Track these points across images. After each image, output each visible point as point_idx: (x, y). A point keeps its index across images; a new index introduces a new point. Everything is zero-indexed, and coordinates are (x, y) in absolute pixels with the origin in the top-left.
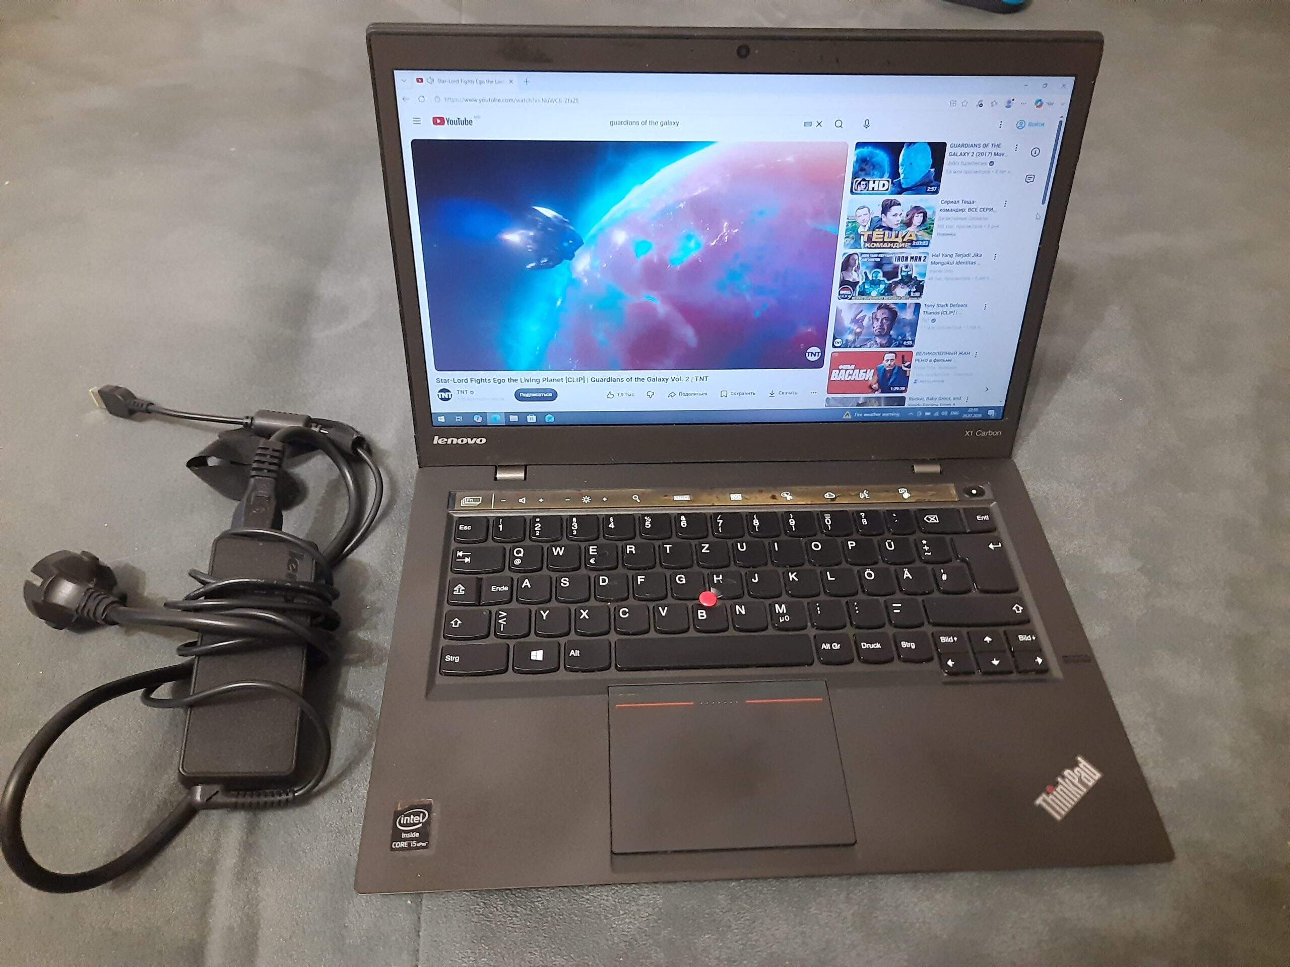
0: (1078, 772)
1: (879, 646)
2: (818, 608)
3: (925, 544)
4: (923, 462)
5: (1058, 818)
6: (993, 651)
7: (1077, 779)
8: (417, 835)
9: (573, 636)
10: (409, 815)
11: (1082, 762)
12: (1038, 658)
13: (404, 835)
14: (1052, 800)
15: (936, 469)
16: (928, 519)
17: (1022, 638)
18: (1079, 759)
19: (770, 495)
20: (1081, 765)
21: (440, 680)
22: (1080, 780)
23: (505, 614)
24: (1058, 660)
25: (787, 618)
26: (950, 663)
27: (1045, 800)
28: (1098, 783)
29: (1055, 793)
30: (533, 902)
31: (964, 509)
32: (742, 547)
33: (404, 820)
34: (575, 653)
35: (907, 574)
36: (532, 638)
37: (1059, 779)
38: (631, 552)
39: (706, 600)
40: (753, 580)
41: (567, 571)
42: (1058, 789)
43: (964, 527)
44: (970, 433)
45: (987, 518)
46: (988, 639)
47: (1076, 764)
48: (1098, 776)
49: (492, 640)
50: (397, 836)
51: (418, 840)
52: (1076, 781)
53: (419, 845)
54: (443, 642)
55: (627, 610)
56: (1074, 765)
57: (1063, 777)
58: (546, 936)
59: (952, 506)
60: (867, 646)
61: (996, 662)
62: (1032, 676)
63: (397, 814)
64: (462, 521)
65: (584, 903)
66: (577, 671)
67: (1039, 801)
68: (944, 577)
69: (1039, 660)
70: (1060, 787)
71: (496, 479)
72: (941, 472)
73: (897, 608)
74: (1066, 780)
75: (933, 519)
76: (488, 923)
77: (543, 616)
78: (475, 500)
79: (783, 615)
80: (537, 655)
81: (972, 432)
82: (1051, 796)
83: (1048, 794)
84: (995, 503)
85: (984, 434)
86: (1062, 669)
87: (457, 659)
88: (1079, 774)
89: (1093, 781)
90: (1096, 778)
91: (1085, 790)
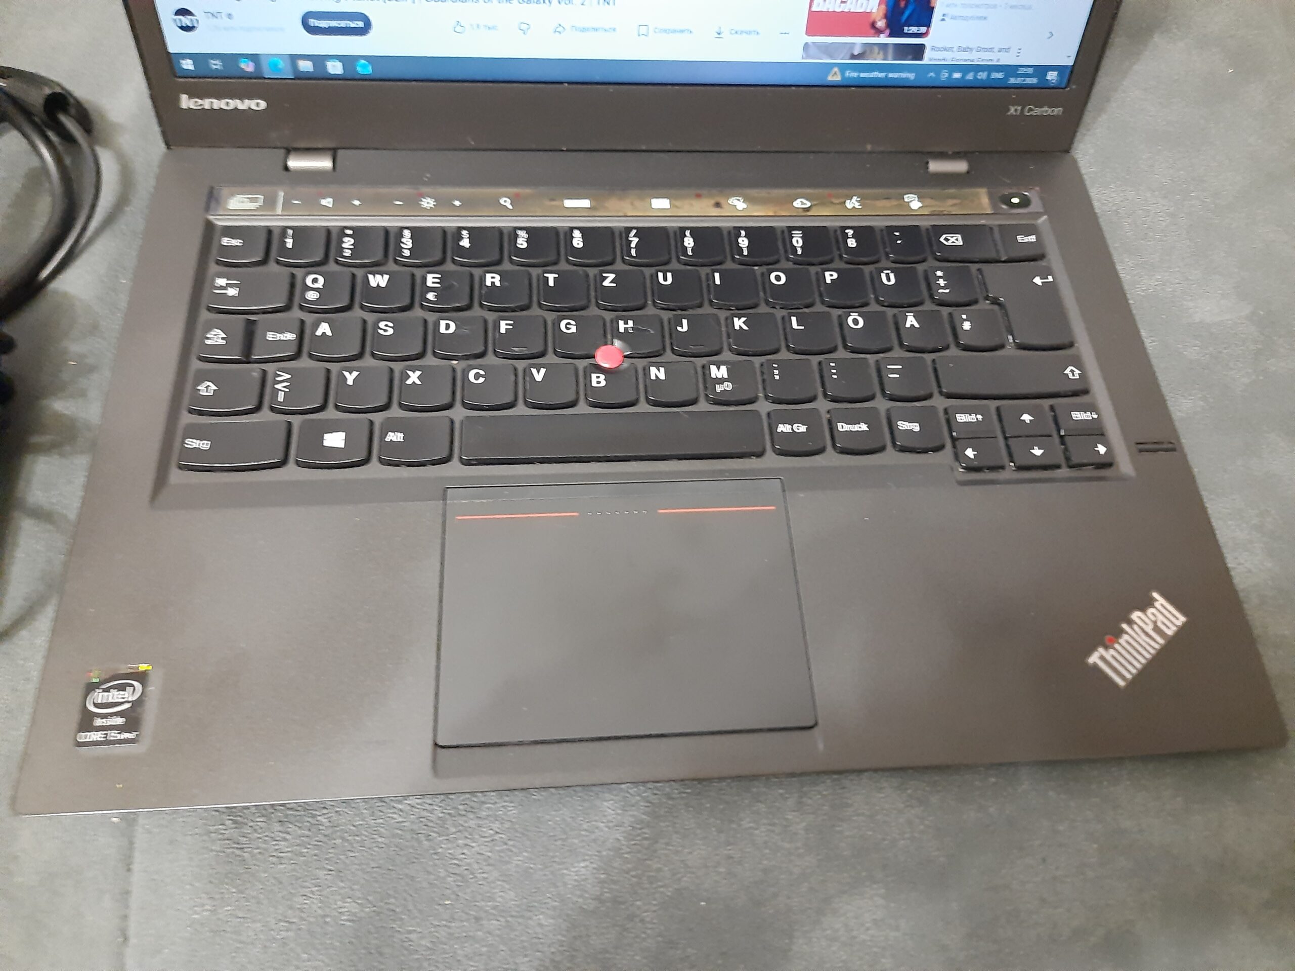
0: (1153, 614)
1: (864, 427)
2: (776, 372)
3: (940, 277)
4: (942, 156)
5: (1121, 683)
6: (1034, 435)
7: (1151, 626)
8: (119, 721)
9: (395, 412)
10: (107, 690)
11: (1160, 600)
12: (1099, 445)
13: (98, 722)
14: (1113, 657)
15: (961, 166)
16: (947, 240)
17: (1077, 416)
18: (1155, 595)
19: (713, 202)
20: (1157, 604)
21: (176, 477)
22: (1157, 629)
23: (289, 376)
24: (1129, 448)
25: (728, 386)
26: (970, 453)
27: (1102, 658)
28: (1181, 630)
29: (1117, 646)
30: (314, 816)
31: (1000, 225)
32: (665, 279)
33: (100, 696)
34: (395, 437)
35: (911, 321)
36: (331, 413)
37: (1125, 626)
38: (493, 283)
39: (606, 360)
40: (679, 329)
41: (391, 311)
42: (1122, 641)
43: (997, 251)
44: (1016, 110)
45: (1032, 238)
46: (1027, 418)
47: (1150, 603)
48: (1181, 619)
49: (265, 415)
50: (86, 722)
51: (120, 729)
52: (1149, 629)
53: (120, 737)
54: (187, 419)
55: (482, 372)
56: (1146, 604)
57: (1130, 622)
58: (331, 868)
59: (983, 222)
60: (847, 428)
61: (1037, 452)
62: (1089, 472)
63: (91, 688)
64: (230, 232)
65: (395, 816)
66: (397, 465)
67: (1094, 659)
68: (967, 326)
69: (1102, 449)
70: (1126, 637)
71: (286, 168)
72: (968, 172)
73: (894, 371)
74: (1135, 627)
75: (956, 240)
76: (238, 852)
77: (346, 379)
78: (252, 200)
79: (721, 381)
80: (335, 440)
81: (1019, 108)
82: (1112, 652)
83: (1106, 648)
84: (1045, 217)
85: (1037, 111)
86: (1134, 462)
87: (205, 445)
88: (1153, 618)
89: (1175, 629)
90: (1179, 623)
91: (1162, 641)
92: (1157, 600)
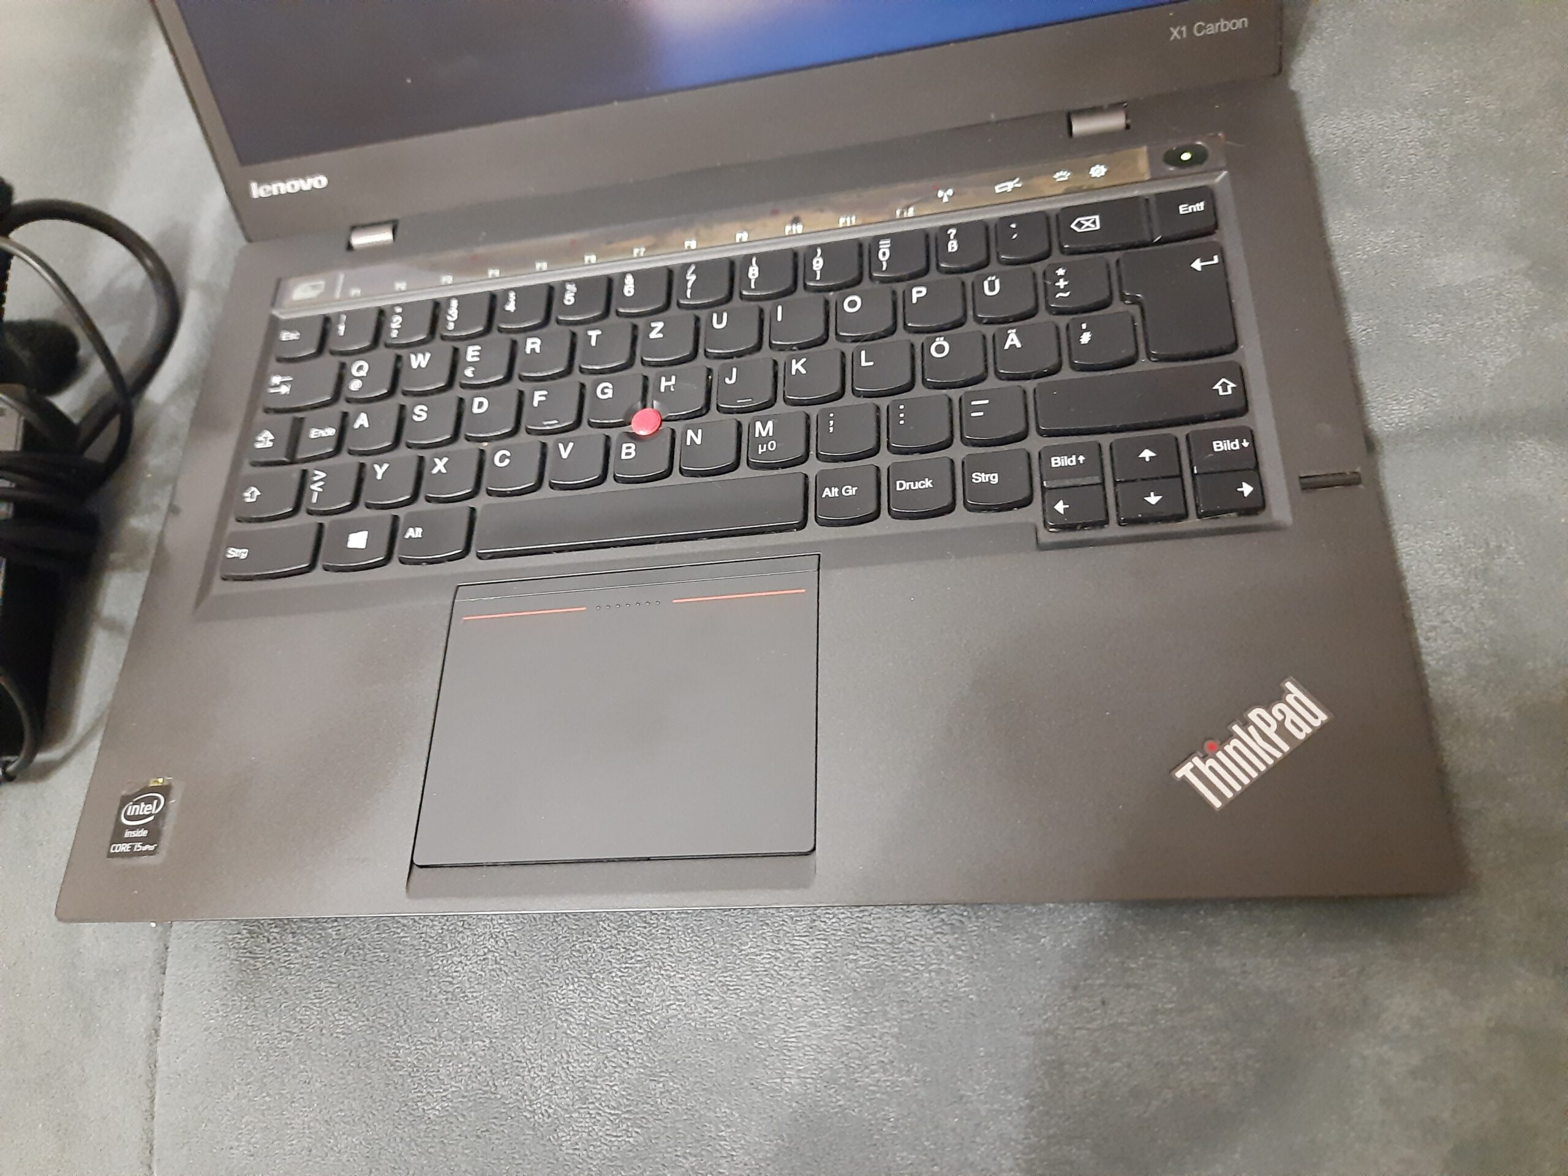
0: (1280, 711)
1: (928, 483)
2: (832, 423)
3: (1061, 277)
4: (1094, 111)
5: (1217, 804)
6: (1152, 478)
7: (1274, 726)
8: (144, 833)
9: (421, 505)
10: (137, 803)
11: (1294, 692)
12: (1244, 484)
13: (128, 834)
14: (1211, 769)
15: (1116, 121)
16: (1080, 225)
17: (1219, 446)
18: (1289, 685)
19: (791, 217)
20: (1289, 698)
21: (219, 587)
22: (1282, 730)
23: (323, 475)
24: (1289, 484)
25: (772, 446)
26: (1060, 507)
27: (1196, 770)
28: (1318, 734)
29: (1220, 755)
30: (324, 929)
31: (1158, 195)
32: (720, 321)
33: (132, 809)
34: (415, 533)
35: (1013, 339)
36: (361, 512)
37: (1236, 728)
38: (533, 350)
39: (641, 426)
40: (727, 381)
41: (428, 393)
42: (1229, 748)
43: (1152, 233)
44: (1180, 33)
45: (1200, 206)
46: (1147, 454)
47: (1280, 695)
48: (1323, 717)
49: (303, 518)
50: (118, 835)
51: (144, 841)
52: (1271, 732)
53: (145, 848)
54: (233, 526)
55: (508, 454)
56: (1272, 696)
57: (1246, 724)
58: (333, 980)
59: (1136, 193)
60: (906, 486)
61: (1153, 499)
62: (1230, 520)
63: (125, 800)
64: (291, 326)
65: (399, 931)
66: (418, 563)
67: (1184, 772)
68: (1086, 338)
69: (1247, 489)
70: (1235, 742)
71: (350, 246)
72: (1128, 127)
73: (978, 408)
74: (1251, 729)
75: (1091, 223)
76: (252, 962)
77: (376, 473)
78: (314, 288)
79: (765, 440)
80: (358, 540)
81: (1184, 29)
82: (1211, 762)
83: (1204, 759)
84: (1225, 173)
85: (1212, 29)
86: (1294, 504)
87: (242, 553)
88: (1280, 717)
89: (1309, 730)
90: (1317, 723)
91: (1286, 748)
92: (1290, 692)
